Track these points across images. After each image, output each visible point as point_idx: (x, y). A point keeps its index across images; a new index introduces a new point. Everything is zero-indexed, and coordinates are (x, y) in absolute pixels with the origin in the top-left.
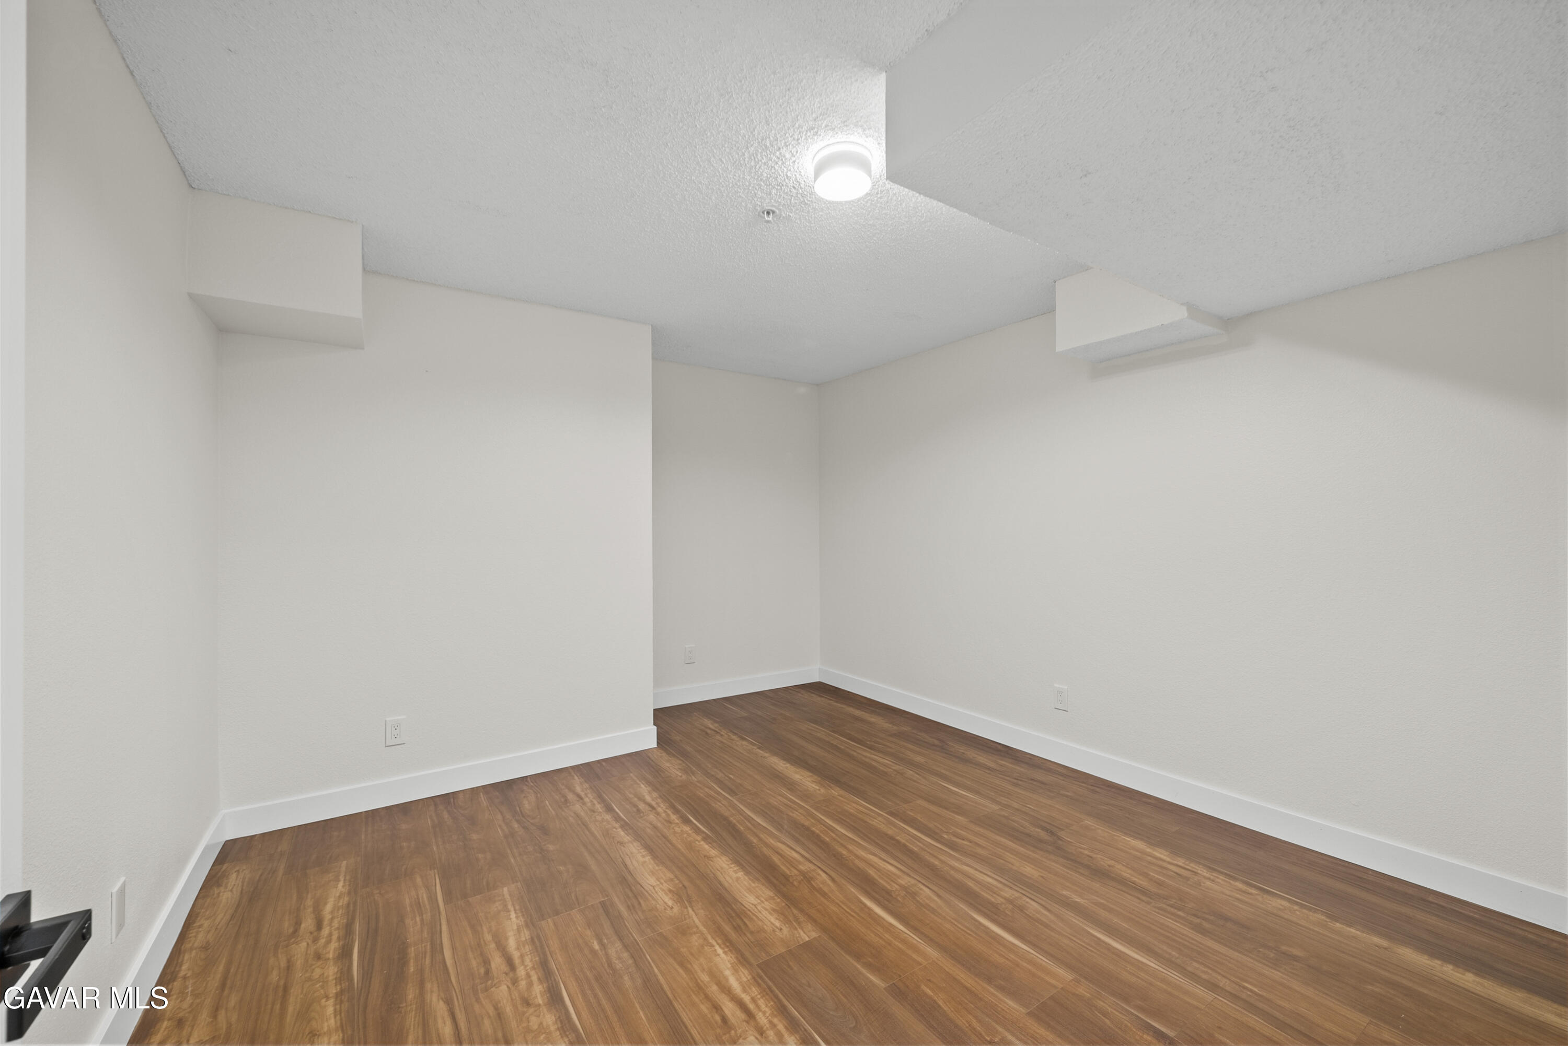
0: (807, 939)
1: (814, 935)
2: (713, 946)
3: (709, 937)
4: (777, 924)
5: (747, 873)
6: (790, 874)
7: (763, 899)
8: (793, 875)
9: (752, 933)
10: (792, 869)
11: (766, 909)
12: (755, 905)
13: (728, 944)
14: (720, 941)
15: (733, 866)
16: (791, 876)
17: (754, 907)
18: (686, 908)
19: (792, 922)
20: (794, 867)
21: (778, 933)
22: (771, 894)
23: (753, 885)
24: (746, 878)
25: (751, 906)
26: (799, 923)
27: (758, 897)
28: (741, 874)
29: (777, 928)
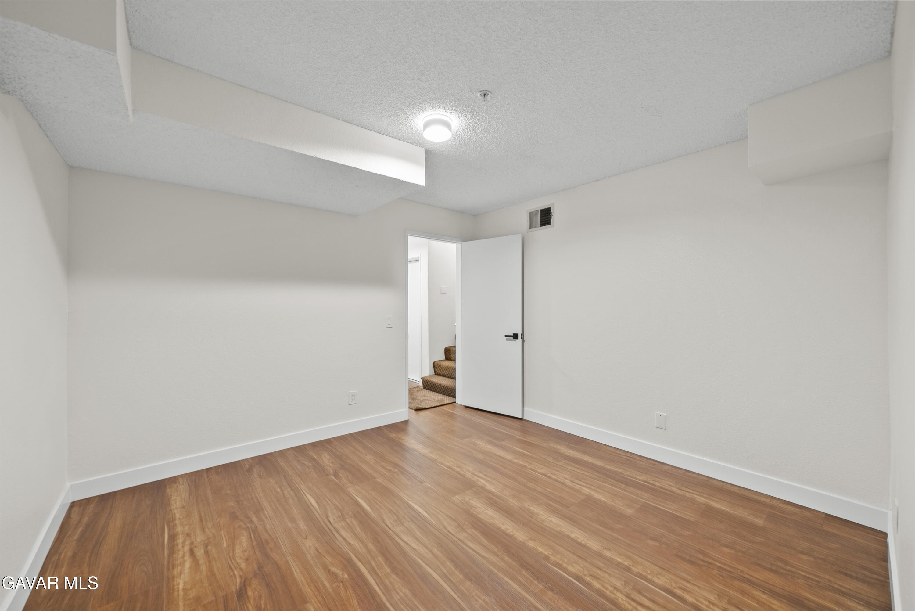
0: (456, 496)
1: (453, 498)
2: (497, 492)
3: (501, 495)
4: (471, 501)
5: (499, 528)
6: (471, 529)
7: (483, 513)
8: (470, 529)
9: (483, 497)
10: (471, 533)
11: (479, 508)
12: (486, 509)
13: (491, 492)
14: (496, 493)
15: (511, 533)
16: (471, 528)
17: (487, 508)
18: (521, 506)
19: (465, 502)
20: (470, 534)
21: (470, 498)
22: (479, 516)
23: (492, 521)
24: (498, 525)
25: (488, 509)
26: (461, 502)
27: (486, 514)
28: (503, 527)
29: (471, 500)
